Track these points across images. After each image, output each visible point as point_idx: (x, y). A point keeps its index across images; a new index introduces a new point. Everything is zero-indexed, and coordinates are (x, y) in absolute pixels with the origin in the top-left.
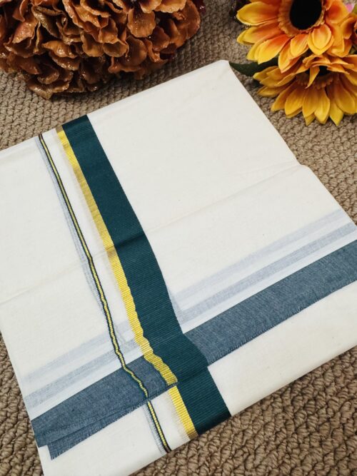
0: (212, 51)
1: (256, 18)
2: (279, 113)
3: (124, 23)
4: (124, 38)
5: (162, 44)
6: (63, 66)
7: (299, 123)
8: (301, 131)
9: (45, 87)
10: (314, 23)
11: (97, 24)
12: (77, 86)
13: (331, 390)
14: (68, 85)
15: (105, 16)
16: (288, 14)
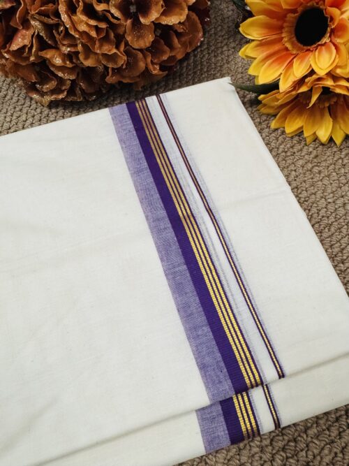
0: (215, 64)
1: (260, 32)
2: (279, 131)
3: (121, 33)
4: (122, 48)
5: (162, 56)
6: (60, 74)
7: (299, 142)
8: (301, 150)
9: (42, 94)
10: (319, 40)
11: (93, 34)
12: (75, 95)
13: (312, 432)
14: (65, 93)
15: (103, 26)
16: (293, 29)
